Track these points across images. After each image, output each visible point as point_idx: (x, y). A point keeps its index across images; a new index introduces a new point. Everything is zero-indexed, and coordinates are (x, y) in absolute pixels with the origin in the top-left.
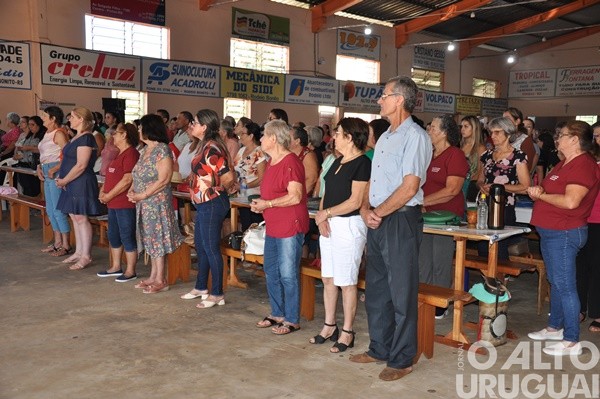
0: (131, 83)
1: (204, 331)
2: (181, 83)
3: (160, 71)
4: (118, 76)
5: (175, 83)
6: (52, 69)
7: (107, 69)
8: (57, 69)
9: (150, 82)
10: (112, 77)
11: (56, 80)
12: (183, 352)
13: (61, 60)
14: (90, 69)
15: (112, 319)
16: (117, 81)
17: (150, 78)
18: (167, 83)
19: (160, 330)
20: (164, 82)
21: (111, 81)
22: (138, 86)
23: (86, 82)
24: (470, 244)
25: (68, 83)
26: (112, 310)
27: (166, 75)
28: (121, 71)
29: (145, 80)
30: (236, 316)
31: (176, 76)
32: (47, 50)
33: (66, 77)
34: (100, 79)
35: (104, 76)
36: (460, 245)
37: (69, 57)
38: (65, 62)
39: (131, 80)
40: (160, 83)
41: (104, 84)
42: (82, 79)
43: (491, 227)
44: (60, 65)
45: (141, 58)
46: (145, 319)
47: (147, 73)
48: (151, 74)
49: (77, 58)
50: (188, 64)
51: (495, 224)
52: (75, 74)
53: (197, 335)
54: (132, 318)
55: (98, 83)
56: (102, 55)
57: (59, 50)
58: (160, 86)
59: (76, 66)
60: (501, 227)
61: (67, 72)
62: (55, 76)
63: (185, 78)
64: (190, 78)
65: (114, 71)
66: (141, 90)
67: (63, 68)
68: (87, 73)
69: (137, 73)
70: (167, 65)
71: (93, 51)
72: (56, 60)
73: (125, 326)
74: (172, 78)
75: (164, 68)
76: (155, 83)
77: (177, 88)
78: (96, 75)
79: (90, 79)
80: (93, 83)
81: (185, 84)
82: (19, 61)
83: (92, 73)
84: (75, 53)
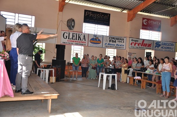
0: (150, 48)
2: (164, 48)
3: (158, 44)
4: (147, 46)
5: (162, 48)
6: (131, 44)
7: (144, 44)
8: (133, 44)
9: (155, 47)
10: (146, 46)
11: (132, 47)
13: (134, 42)
14: (140, 44)
16: (147, 47)
17: (155, 46)
18: (160, 48)
20: (159, 47)
21: (145, 47)
22: (152, 48)
23: (139, 47)
25: (135, 48)
27: (160, 45)
28: (148, 44)
29: (154, 47)
31: (162, 46)
32: (131, 39)
33: (135, 46)
34: (143, 47)
35: (144, 46)
37: (136, 41)
38: (135, 42)
39: (150, 47)
40: (158, 48)
41: (143, 48)
42: (138, 47)
44: (134, 43)
45: (153, 41)
47: (155, 45)
48: (156, 45)
49: (138, 41)
50: (166, 42)
52: (137, 45)
55: (142, 48)
56: (144, 40)
57: (134, 39)
58: (158, 49)
59: (137, 43)
61: (135, 45)
62: (132, 46)
63: (165, 46)
64: (166, 46)
65: (146, 44)
66: (153, 50)
67: (134, 44)
68: (140, 45)
69: (152, 45)
70: (160, 43)
71: (141, 39)
72: (133, 42)
74: (161, 46)
75: (159, 44)
77: (162, 49)
78: (142, 46)
79: (140, 47)
80: (141, 48)
81: (165, 48)
82: (124, 42)
83: (141, 45)
84: (137, 40)
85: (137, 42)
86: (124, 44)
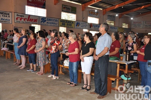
0: (36, 23)
1: (53, 85)
2: (49, 23)
3: (44, 20)
4: (33, 21)
5: (47, 23)
6: (17, 19)
7: (30, 19)
8: (18, 19)
9: (41, 23)
10: (32, 21)
11: (18, 22)
12: (48, 90)
13: (19, 17)
14: (26, 19)
15: (30, 81)
16: (33, 22)
17: (41, 21)
18: (45, 23)
19: (43, 85)
20: (45, 22)
21: (31, 22)
22: (38, 23)
23: (25, 22)
24: (121, 65)
25: (21, 22)
26: (31, 79)
27: (45, 21)
28: (34, 19)
29: (40, 22)
30: (61, 81)
31: (48, 21)
32: (16, 14)
33: (20, 21)
35: (30, 21)
36: (118, 65)
37: (21, 16)
38: (20, 17)
39: (36, 22)
40: (44, 23)
42: (24, 21)
43: (126, 61)
44: (19, 18)
45: (39, 16)
46: (39, 82)
47: (41, 20)
48: (42, 21)
49: (23, 16)
50: (51, 18)
53: (52, 86)
54: (35, 81)
55: (28, 23)
56: (29, 16)
57: (19, 14)
58: (44, 24)
59: (23, 18)
60: (129, 61)
61: (21, 20)
62: (18, 21)
63: (50, 21)
64: (51, 22)
65: (32, 20)
66: (39, 24)
68: (26, 20)
69: (38, 20)
70: (46, 18)
71: (27, 15)
72: (18, 17)
73: (34, 83)
75: (45, 19)
76: (42, 23)
77: (48, 24)
78: (28, 21)
79: (26, 21)
80: (27, 22)
81: (50, 23)
82: (9, 17)
83: (27, 20)
84: (23, 15)
85: (22, 17)
86: (10, 18)
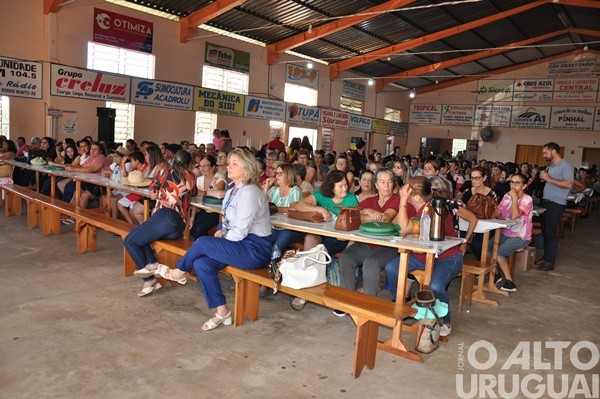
0: (122, 97)
2: (162, 98)
3: (145, 88)
4: (111, 91)
5: (157, 98)
6: (59, 83)
7: (103, 85)
8: (63, 83)
9: (137, 97)
10: (107, 91)
11: (62, 92)
12: (121, 361)
13: (66, 77)
14: (90, 84)
16: (111, 95)
17: (137, 93)
18: (150, 99)
20: (148, 97)
21: (106, 95)
22: (128, 99)
23: (86, 94)
25: (71, 95)
27: (151, 92)
28: (115, 87)
29: (134, 95)
31: (158, 93)
32: (56, 68)
33: (70, 90)
34: (98, 93)
35: (101, 90)
36: (404, 257)
37: (73, 75)
38: (70, 78)
39: (122, 94)
40: (146, 98)
41: (100, 96)
42: (83, 92)
43: (432, 239)
44: (66, 80)
45: (131, 77)
47: (136, 89)
48: (139, 90)
49: (80, 75)
50: (168, 84)
51: (436, 236)
52: (77, 88)
54: (80, 314)
55: (96, 96)
56: (100, 74)
57: (65, 69)
58: (145, 100)
59: (79, 82)
60: (441, 239)
61: (71, 86)
62: (61, 89)
63: (166, 94)
64: (169, 95)
65: (109, 87)
66: (130, 102)
67: (68, 83)
68: (87, 87)
69: (127, 90)
70: (152, 84)
71: (93, 71)
72: (63, 76)
74: (155, 94)
75: (149, 86)
76: (142, 97)
77: (159, 102)
78: (94, 89)
79: (89, 92)
80: (91, 95)
81: (166, 99)
82: (34, 76)
83: (91, 88)
84: (78, 71)
85: (76, 78)
86: (37, 82)
